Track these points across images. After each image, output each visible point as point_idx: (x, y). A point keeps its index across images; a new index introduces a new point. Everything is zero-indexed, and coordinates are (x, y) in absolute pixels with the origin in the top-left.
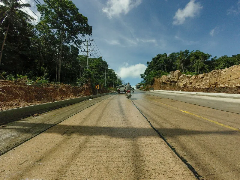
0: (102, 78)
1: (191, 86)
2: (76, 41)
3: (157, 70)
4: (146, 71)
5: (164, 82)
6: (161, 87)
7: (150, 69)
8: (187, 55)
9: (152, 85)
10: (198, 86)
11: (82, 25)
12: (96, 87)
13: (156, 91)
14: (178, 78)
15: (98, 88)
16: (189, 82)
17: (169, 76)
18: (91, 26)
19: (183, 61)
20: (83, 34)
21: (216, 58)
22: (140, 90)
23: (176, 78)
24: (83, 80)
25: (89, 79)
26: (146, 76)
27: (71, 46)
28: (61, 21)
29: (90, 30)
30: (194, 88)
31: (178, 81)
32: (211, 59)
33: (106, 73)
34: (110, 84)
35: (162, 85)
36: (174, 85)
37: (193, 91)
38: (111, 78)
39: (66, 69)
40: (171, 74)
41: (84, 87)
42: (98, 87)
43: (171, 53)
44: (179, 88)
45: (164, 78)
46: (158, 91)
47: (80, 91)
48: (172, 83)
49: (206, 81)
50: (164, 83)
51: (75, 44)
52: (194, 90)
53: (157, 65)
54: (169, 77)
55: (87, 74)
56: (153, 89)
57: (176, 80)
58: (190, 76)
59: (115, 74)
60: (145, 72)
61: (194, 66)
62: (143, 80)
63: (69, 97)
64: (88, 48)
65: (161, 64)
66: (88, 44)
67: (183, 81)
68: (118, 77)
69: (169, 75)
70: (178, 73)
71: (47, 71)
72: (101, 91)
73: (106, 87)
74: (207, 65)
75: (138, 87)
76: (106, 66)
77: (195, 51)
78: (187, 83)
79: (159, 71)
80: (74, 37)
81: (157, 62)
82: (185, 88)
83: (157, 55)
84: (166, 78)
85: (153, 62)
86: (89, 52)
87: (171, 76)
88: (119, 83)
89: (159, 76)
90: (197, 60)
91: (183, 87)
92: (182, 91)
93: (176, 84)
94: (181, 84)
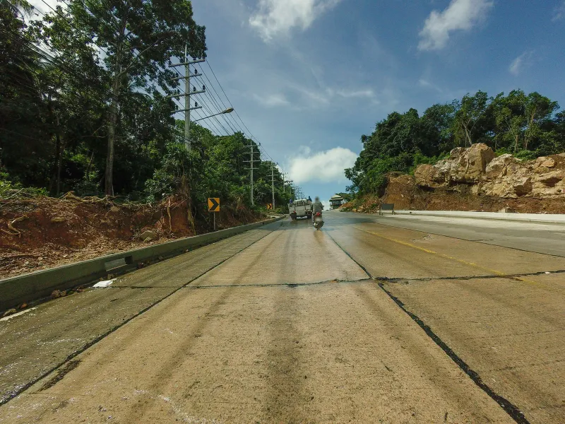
0: (245, 183)
2: (161, 75)
3: (392, 155)
4: (358, 159)
5: (423, 184)
6: (412, 201)
7: (371, 153)
9: (381, 194)
12: (211, 204)
13: (403, 214)
14: (484, 167)
15: (218, 209)
16: (538, 178)
17: (445, 165)
19: (470, 126)
22: (345, 210)
23: (474, 167)
24: (164, 181)
26: (359, 173)
28: (118, 19)
29: (199, 41)
31: (484, 178)
32: (557, 115)
33: (252, 166)
34: (265, 198)
35: (415, 196)
36: (466, 194)
38: (268, 180)
40: (453, 159)
41: (163, 207)
42: (216, 205)
43: (430, 106)
44: (490, 203)
45: (423, 172)
46: (409, 212)
48: (455, 188)
50: (426, 189)
53: (391, 140)
54: (445, 168)
55: (176, 160)
56: (391, 207)
57: (475, 175)
58: (520, 160)
59: (276, 171)
60: (358, 164)
62: (350, 183)
64: (188, 83)
65: (403, 138)
66: (188, 70)
67: (507, 179)
68: (285, 180)
69: (444, 163)
70: (482, 152)
71: (93, 165)
72: (237, 217)
73: (255, 204)
74: (549, 131)
75: (336, 203)
76: (252, 148)
77: (506, 95)
78: (531, 184)
79: (400, 156)
80: (154, 63)
81: (389, 134)
82: (520, 199)
83: (389, 116)
84: (434, 173)
85: (379, 135)
86: (192, 96)
87: (453, 165)
88: (290, 195)
89: (399, 170)
90: (517, 119)
91: (514, 196)
92: (511, 210)
93: (475, 189)
94: (499, 188)
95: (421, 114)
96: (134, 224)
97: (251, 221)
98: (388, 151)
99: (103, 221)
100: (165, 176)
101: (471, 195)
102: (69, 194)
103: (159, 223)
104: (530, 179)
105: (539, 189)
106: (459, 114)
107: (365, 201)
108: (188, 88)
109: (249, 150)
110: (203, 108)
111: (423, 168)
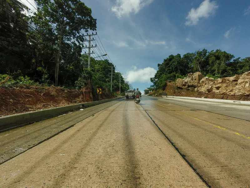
0: (108, 82)
1: (218, 91)
2: (78, 37)
3: (169, 74)
4: (156, 74)
5: (179, 86)
7: (161, 72)
8: (205, 56)
9: (164, 89)
10: (231, 91)
11: (85, 17)
12: (98, 91)
13: (170, 98)
14: (199, 81)
15: (101, 93)
16: (214, 86)
17: (187, 79)
18: (95, 19)
19: (200, 63)
20: (86, 29)
21: (240, 60)
22: (150, 95)
23: (196, 81)
24: (82, 82)
25: (89, 81)
26: (156, 80)
27: (72, 43)
28: (61, 13)
29: (94, 24)
30: (224, 94)
31: (199, 85)
32: (234, 60)
33: (112, 75)
34: (116, 89)
35: (176, 91)
36: (193, 91)
37: (222, 98)
38: (118, 81)
39: (67, 71)
40: (189, 77)
41: (82, 91)
42: (100, 91)
43: (186, 53)
44: (200, 95)
45: (179, 81)
46: (172, 97)
47: (77, 96)
48: (190, 88)
49: (245, 85)
50: (180, 88)
51: (77, 40)
52: (224, 96)
53: (169, 67)
54: (186, 80)
55: (86, 74)
56: (166, 95)
57: (196, 84)
58: (213, 79)
59: (121, 77)
60: (156, 76)
61: (213, 68)
62: (152, 84)
63: (58, 103)
64: (90, 43)
65: (174, 66)
66: (90, 38)
67: (206, 86)
68: (125, 81)
70: (199, 75)
71: (46, 72)
72: (106, 96)
73: (112, 91)
74: (230, 67)
75: (146, 92)
76: (112, 68)
77: (215, 51)
78: (212, 88)
79: (172, 74)
80: (75, 32)
81: (169, 64)
82: (209, 94)
83: (169, 56)
84: (183, 82)
85: (165, 64)
86: (91, 48)
87: (189, 80)
88: (127, 88)
89: (171, 80)
90: (218, 62)
91: (207, 92)
92: (205, 98)
93: (196, 89)
94: (203, 89)
95: (182, 57)
96: (72, 96)
97: (110, 98)
98: (168, 72)
99: (63, 95)
100: (83, 80)
101: (194, 91)
102: (53, 85)
103: (80, 97)
104: (212, 86)
105: (215, 90)
106: (196, 58)
107: (158, 92)
108: (90, 45)
109: (111, 68)
110: (95, 54)
111: (179, 80)
